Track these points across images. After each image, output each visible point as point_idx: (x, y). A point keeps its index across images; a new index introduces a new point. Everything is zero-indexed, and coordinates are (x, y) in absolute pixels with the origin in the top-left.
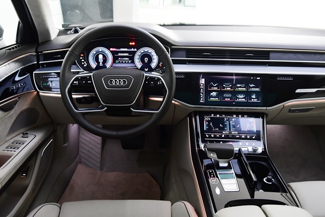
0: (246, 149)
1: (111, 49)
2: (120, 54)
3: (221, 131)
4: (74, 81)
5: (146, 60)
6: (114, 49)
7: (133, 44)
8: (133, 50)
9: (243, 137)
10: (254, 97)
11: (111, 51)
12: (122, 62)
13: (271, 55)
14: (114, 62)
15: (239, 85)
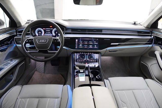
0: (92, 65)
1: (43, 29)
2: (47, 31)
3: (83, 59)
4: (26, 40)
5: (57, 32)
6: (44, 29)
7: (51, 27)
8: (51, 29)
9: (91, 61)
10: (95, 46)
11: (44, 30)
12: (48, 34)
13: (103, 31)
14: (45, 33)
15: (90, 42)
